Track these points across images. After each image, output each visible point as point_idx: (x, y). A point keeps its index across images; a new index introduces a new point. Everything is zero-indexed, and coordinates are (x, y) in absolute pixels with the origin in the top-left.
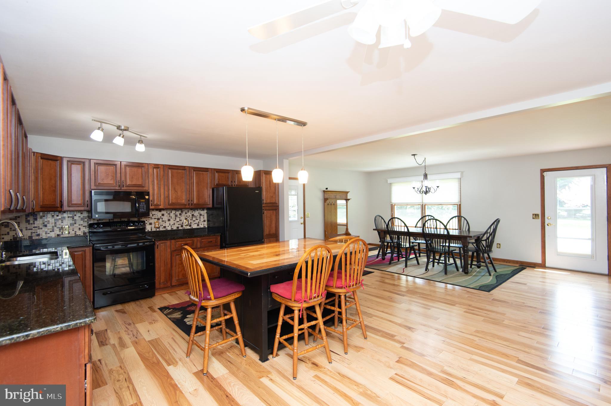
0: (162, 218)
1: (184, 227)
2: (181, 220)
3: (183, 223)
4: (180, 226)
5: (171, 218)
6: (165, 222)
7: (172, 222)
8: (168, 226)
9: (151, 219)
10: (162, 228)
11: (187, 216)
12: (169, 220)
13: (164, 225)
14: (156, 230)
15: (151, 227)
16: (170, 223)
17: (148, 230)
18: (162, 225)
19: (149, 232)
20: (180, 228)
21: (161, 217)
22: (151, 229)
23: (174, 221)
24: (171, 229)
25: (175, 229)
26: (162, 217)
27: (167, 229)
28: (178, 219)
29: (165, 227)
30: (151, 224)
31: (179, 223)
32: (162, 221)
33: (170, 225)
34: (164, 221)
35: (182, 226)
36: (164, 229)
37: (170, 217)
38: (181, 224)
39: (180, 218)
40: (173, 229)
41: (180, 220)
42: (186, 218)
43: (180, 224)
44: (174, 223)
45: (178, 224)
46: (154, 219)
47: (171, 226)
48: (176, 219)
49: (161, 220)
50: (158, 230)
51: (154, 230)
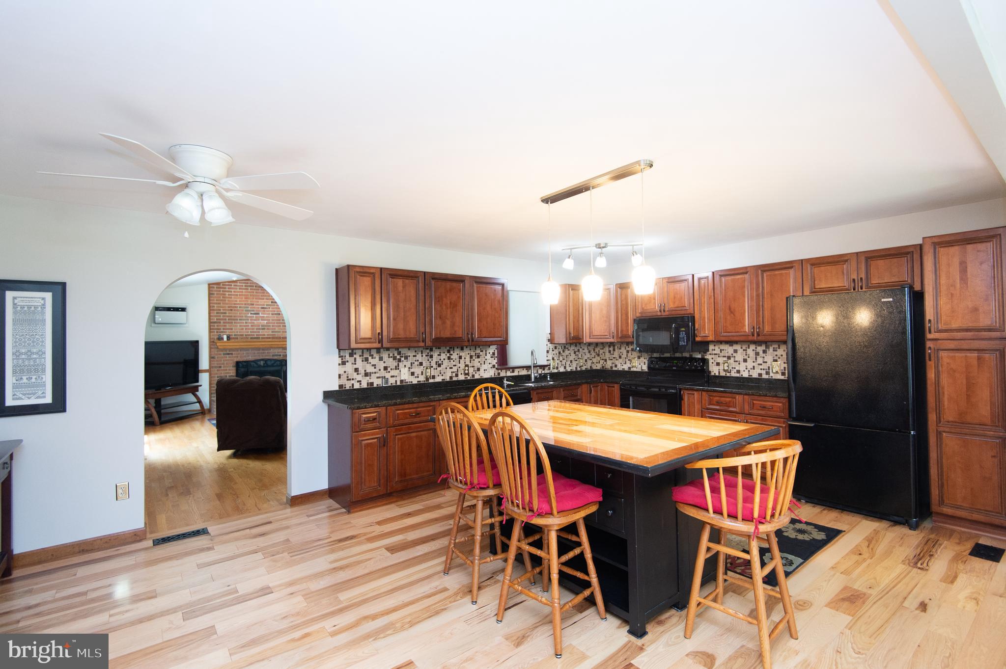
0: (735, 357)
1: (771, 374)
2: (766, 362)
3: (769, 367)
4: (764, 372)
5: (749, 357)
6: (739, 364)
7: (750, 364)
8: (744, 371)
9: (719, 357)
10: (735, 373)
11: (776, 355)
12: (745, 361)
13: (737, 368)
14: (726, 374)
15: (719, 370)
16: (746, 366)
17: (715, 374)
18: (735, 368)
19: (715, 376)
20: (765, 376)
21: (732, 354)
22: (719, 373)
23: (754, 362)
24: (749, 376)
25: (755, 377)
26: (735, 354)
27: (742, 375)
28: (760, 360)
29: (738, 372)
30: (718, 364)
31: (761, 367)
32: (735, 361)
33: (746, 369)
34: (737, 361)
35: (768, 373)
36: (738, 375)
37: (746, 355)
38: (766, 369)
39: (764, 357)
40: (752, 376)
41: (764, 362)
42: (775, 359)
43: (764, 369)
44: (754, 367)
45: (761, 369)
46: (723, 357)
47: (749, 371)
48: (756, 359)
49: (732, 359)
50: (728, 375)
51: (723, 374)
